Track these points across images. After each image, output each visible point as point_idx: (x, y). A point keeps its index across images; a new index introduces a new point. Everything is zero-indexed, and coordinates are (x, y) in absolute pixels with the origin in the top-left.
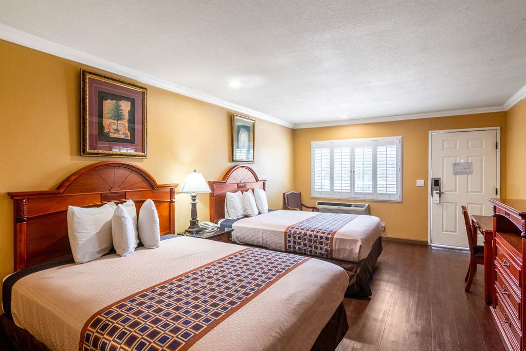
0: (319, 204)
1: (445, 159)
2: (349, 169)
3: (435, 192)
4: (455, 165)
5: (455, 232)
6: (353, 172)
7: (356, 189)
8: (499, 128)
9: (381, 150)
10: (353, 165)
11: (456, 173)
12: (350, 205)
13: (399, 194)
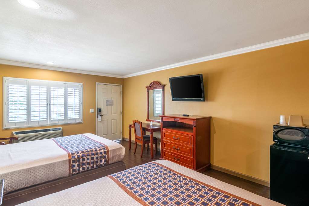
0: (17, 133)
1: (103, 98)
2: (46, 103)
3: (99, 115)
4: (107, 101)
5: (107, 134)
6: (49, 105)
7: (52, 117)
8: (122, 85)
9: (70, 91)
10: (49, 99)
11: (107, 105)
12: (49, 130)
13: (81, 119)
